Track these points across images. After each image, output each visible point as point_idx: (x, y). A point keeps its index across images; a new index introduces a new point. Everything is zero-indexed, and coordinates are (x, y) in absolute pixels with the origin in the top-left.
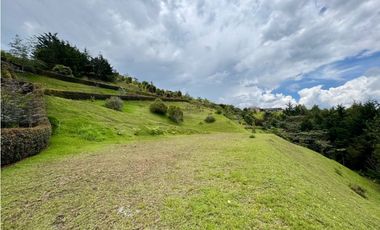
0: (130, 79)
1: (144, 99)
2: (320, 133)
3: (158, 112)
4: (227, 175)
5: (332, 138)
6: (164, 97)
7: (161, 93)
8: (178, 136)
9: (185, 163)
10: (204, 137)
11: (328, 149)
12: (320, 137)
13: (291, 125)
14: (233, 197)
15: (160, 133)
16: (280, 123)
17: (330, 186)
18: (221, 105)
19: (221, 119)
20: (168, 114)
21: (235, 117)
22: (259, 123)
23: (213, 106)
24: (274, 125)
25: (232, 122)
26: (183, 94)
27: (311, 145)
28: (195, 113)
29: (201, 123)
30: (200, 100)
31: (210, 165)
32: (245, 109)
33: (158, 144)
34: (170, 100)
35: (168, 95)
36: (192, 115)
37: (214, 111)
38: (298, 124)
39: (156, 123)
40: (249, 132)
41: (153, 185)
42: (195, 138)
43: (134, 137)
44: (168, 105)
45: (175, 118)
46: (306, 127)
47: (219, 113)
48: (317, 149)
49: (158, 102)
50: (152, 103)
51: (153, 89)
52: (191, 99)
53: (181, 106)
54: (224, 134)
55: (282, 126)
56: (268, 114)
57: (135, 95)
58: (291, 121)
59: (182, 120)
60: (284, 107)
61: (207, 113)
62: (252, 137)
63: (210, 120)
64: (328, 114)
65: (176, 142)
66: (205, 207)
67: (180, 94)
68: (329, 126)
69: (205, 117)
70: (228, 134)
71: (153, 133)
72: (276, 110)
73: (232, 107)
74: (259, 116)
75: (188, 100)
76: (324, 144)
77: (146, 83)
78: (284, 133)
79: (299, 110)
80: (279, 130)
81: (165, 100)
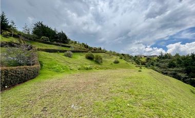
0: (76, 42)
1: (83, 52)
2: (181, 69)
3: (90, 58)
4: (126, 91)
5: (188, 72)
6: (93, 50)
7: (91, 49)
8: (99, 70)
9: (104, 84)
10: (113, 71)
11: (186, 78)
12: (180, 72)
13: (162, 65)
14: (130, 102)
15: (91, 69)
16: (155, 63)
17: (187, 99)
18: (122, 54)
19: (122, 61)
20: (95, 59)
21: (130, 60)
22: (143, 64)
23: (118, 55)
24: (152, 65)
25: (128, 63)
26: (102, 49)
27: (175, 76)
28: (108, 58)
29: (111, 64)
30: (111, 52)
31: (117, 85)
32: (136, 56)
33: (90, 74)
34: (95, 52)
35: (95, 50)
36: (107, 59)
37: (119, 57)
38: (167, 64)
39: (89, 63)
40: (138, 69)
41: (88, 94)
42: (109, 71)
43: (78, 71)
44: (95, 54)
45: (98, 61)
46: (172, 65)
47: (121, 58)
48: (179, 78)
49: (89, 53)
50: (87, 53)
51: (87, 47)
52: (106, 51)
53: (101, 55)
54: (124, 70)
55: (157, 65)
56: (148, 59)
57: (78, 50)
58: (163, 62)
59: (102, 62)
60: (158, 55)
61: (115, 58)
62: (140, 71)
63: (116, 62)
64: (185, 58)
65: (99, 73)
66: (115, 107)
67: (100, 49)
68: (186, 65)
69: (114, 60)
70: (127, 69)
71: (87, 69)
72: (154, 56)
73: (128, 55)
74: (144, 60)
75: (104, 52)
76: (183, 75)
78: (158, 69)
79: (167, 57)
80: (155, 67)
81: (93, 52)
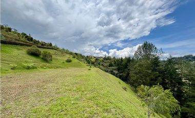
0: (10, 30)
1: (22, 45)
2: (115, 68)
4: (74, 89)
5: (118, 70)
6: (39, 45)
7: (36, 42)
8: (48, 70)
9: (50, 85)
10: (64, 70)
11: (117, 74)
12: (115, 70)
13: (105, 64)
15: (34, 68)
16: (101, 63)
17: (117, 88)
18: (76, 53)
19: (75, 61)
20: (41, 56)
21: (82, 60)
22: (93, 63)
23: (71, 53)
24: (99, 64)
25: (80, 62)
26: (53, 45)
27: (112, 73)
28: (60, 57)
29: (63, 62)
30: (64, 50)
31: (66, 84)
32: (87, 56)
33: (32, 75)
34: (42, 47)
35: (42, 45)
36: (58, 57)
37: (72, 56)
38: (108, 64)
39: (31, 61)
40: (89, 67)
42: (59, 70)
44: (42, 51)
45: (46, 59)
46: (111, 65)
47: (74, 57)
48: (114, 74)
49: (34, 48)
50: (29, 48)
52: (58, 48)
53: (51, 52)
54: (76, 68)
55: (102, 65)
56: (97, 59)
57: (13, 41)
58: (106, 62)
59: (51, 60)
60: (104, 57)
61: (67, 57)
62: (89, 70)
63: (69, 61)
64: (118, 60)
65: (45, 73)
67: (51, 45)
68: (118, 65)
69: (66, 59)
70: (78, 68)
71: (28, 68)
72: (100, 57)
73: (81, 55)
74: (93, 60)
75: (56, 49)
76: (116, 72)
77: (25, 34)
78: (103, 68)
79: (108, 58)
80: (101, 66)
81: (40, 47)
